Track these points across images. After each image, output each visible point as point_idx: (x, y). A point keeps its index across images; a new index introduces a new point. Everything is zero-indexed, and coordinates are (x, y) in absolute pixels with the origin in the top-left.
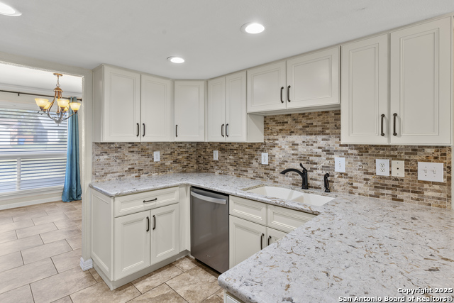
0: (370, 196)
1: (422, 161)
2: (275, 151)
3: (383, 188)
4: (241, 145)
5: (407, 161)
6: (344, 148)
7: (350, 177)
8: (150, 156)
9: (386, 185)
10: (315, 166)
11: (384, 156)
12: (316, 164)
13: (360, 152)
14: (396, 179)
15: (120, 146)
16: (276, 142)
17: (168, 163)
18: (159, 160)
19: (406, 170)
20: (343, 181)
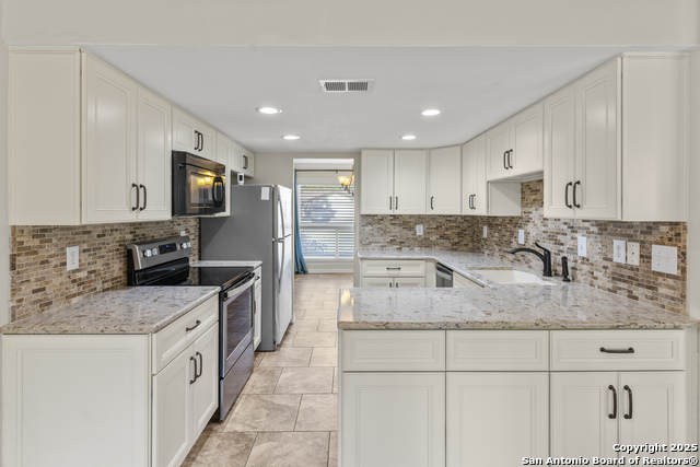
0: (609, 290)
1: (657, 243)
2: (530, 227)
3: (620, 280)
4: (504, 218)
5: (642, 242)
6: (587, 224)
7: (592, 264)
8: (411, 229)
9: (623, 276)
10: (561, 248)
11: (622, 236)
12: (562, 244)
13: (600, 229)
14: (632, 269)
15: (382, 218)
16: (531, 216)
17: (433, 238)
18: (422, 234)
19: (641, 256)
20: (586, 268)
